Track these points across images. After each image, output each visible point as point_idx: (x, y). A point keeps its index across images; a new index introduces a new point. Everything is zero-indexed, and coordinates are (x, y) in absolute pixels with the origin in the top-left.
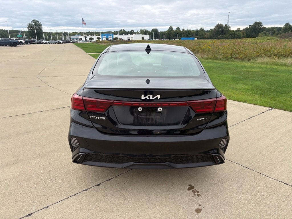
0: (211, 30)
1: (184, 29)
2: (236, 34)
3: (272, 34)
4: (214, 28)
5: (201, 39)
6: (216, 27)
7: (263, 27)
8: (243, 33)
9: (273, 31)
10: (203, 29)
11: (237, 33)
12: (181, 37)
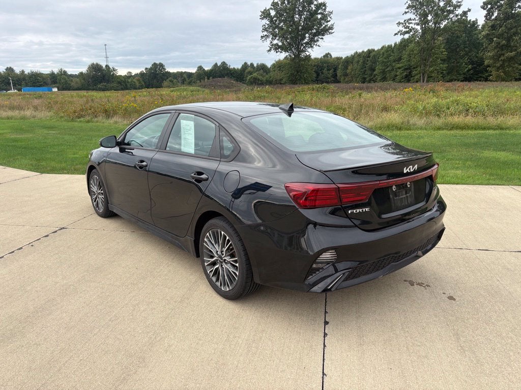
0: (81, 73)
1: (23, 71)
2: (128, 82)
3: (183, 83)
4: (87, 71)
5: (64, 89)
6: (89, 68)
7: (166, 71)
8: (138, 80)
9: (183, 78)
10: (65, 72)
11: (129, 80)
12: (20, 85)
